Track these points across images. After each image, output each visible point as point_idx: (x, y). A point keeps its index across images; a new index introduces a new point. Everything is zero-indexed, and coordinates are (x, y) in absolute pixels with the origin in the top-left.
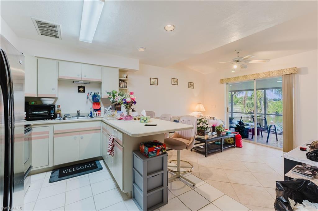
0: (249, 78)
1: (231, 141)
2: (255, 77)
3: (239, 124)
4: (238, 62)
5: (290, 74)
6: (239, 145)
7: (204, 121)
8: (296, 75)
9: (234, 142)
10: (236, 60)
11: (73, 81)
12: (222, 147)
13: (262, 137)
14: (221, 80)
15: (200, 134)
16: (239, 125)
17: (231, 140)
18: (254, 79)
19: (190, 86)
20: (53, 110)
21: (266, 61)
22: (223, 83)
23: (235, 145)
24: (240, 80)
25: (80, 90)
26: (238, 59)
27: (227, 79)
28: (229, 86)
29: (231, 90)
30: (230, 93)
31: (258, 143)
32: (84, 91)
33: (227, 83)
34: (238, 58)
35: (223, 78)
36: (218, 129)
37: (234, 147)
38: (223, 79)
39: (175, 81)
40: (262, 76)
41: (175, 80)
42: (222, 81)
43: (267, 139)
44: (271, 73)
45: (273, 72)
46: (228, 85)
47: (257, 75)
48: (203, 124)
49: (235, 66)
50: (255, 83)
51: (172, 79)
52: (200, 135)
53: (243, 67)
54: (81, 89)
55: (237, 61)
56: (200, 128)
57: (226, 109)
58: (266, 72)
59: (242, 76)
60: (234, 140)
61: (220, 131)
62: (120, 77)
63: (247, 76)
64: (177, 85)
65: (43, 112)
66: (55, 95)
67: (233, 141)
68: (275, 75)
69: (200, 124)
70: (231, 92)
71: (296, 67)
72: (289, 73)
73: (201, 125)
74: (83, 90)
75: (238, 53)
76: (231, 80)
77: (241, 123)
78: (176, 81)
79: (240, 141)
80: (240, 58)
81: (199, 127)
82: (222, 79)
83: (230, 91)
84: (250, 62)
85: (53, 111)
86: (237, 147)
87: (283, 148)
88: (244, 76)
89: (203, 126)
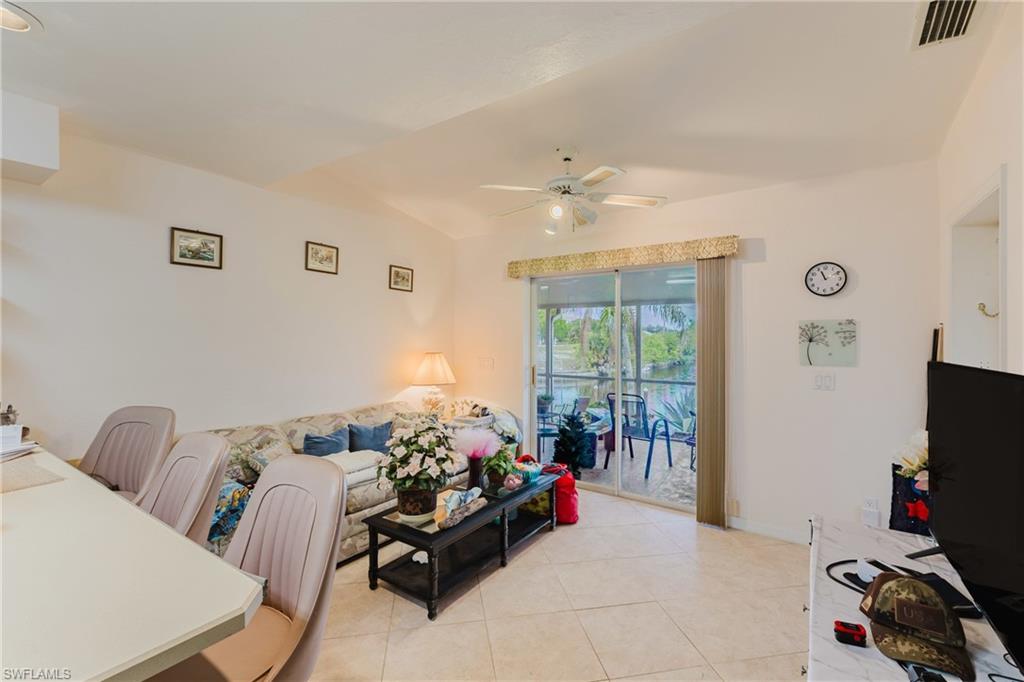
0: (603, 263)
1: (541, 504)
2: (619, 263)
3: (568, 424)
4: (567, 195)
5: (718, 258)
6: (568, 517)
7: (426, 447)
8: (733, 262)
9: (551, 507)
10: (561, 184)
12: (507, 545)
13: (632, 456)
14: (511, 264)
15: (409, 507)
16: (568, 428)
17: (542, 499)
18: (617, 266)
19: (396, 283)
21: (654, 203)
22: (518, 277)
23: (555, 519)
24: (572, 269)
26: (566, 183)
27: (532, 261)
28: (539, 289)
29: (544, 303)
30: (544, 311)
31: (626, 494)
33: (532, 279)
34: (568, 179)
35: (518, 259)
36: (492, 463)
37: (551, 529)
38: (517, 263)
39: (319, 257)
40: (638, 259)
41: (324, 252)
42: (513, 270)
43: (645, 465)
44: (666, 252)
45: (671, 246)
46: (535, 286)
47: (626, 252)
48: (423, 460)
49: (557, 211)
50: (618, 282)
51: (308, 243)
52: (409, 513)
53: (582, 220)
55: (564, 193)
56: (408, 484)
57: (529, 373)
58: (652, 247)
59: (580, 255)
60: (551, 501)
61: (502, 472)
63: (594, 254)
64: (336, 274)
67: (546, 504)
68: (677, 259)
69: (411, 460)
70: (547, 306)
71: (734, 236)
72: (716, 255)
73: (413, 467)
75: (566, 159)
76: (543, 267)
77: (573, 420)
78: (329, 259)
79: (572, 500)
80: (572, 179)
81: (404, 480)
82: (515, 260)
83: (542, 306)
84: (606, 202)
86: (560, 523)
87: (695, 508)
88: (587, 254)
89: (420, 473)
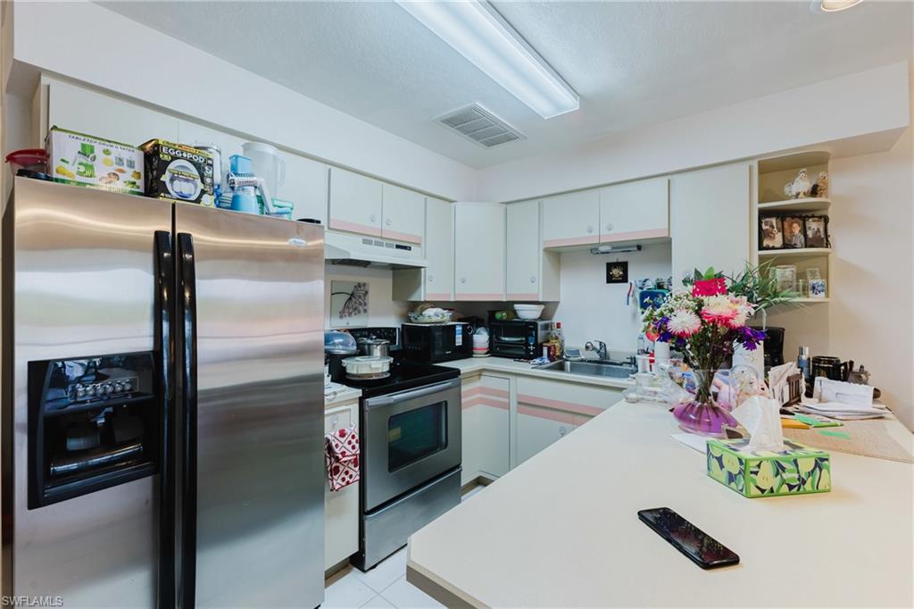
11: (589, 247)
20: (532, 335)
25: (612, 276)
32: (624, 279)
54: (616, 272)
62: (760, 202)
65: (518, 339)
66: (538, 295)
74: (621, 273)
85: (533, 339)
